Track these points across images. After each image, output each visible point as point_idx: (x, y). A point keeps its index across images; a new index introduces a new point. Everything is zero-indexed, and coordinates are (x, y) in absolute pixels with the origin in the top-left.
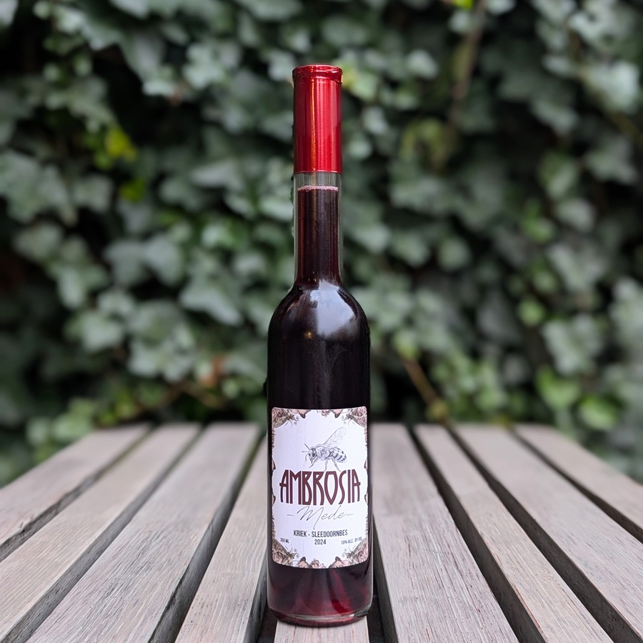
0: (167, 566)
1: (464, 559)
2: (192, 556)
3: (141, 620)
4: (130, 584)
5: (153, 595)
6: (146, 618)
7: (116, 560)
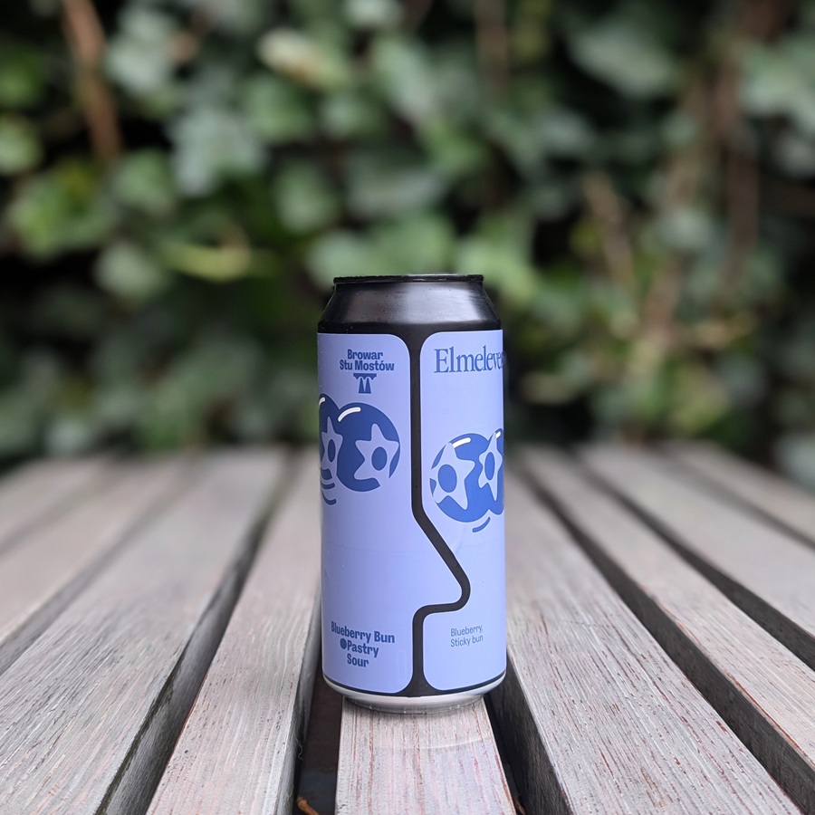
0: (145, 655)
1: (635, 636)
2: (186, 639)
3: (99, 746)
4: (81, 688)
5: (120, 706)
6: (104, 747)
7: (58, 649)
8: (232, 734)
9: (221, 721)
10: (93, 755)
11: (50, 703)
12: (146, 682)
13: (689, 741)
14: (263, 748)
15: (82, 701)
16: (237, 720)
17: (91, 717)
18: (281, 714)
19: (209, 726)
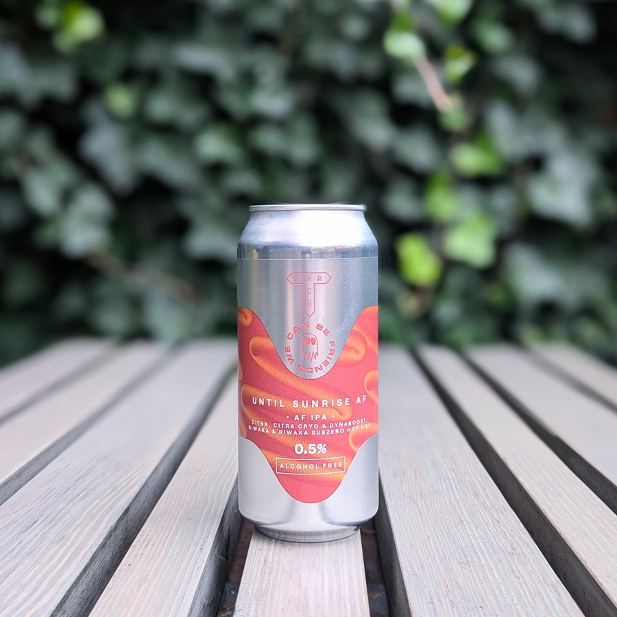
0: (110, 493)
2: (144, 481)
3: (63, 562)
4: (59, 516)
6: (70, 560)
7: (47, 487)
8: (166, 553)
9: (159, 543)
13: (513, 570)
14: (187, 565)
16: (171, 543)
18: (205, 540)
19: (149, 546)
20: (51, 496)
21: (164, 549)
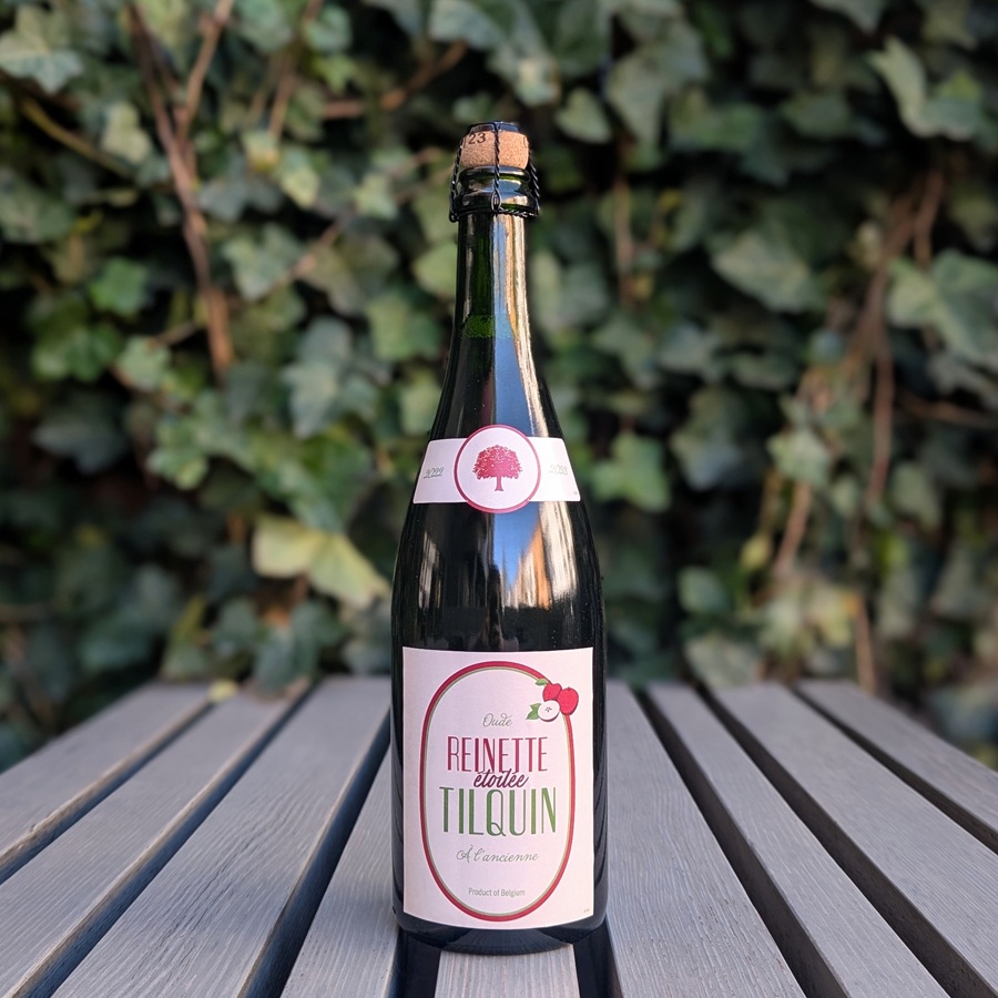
8: (342, 962)
9: (332, 949)
10: (221, 975)
11: (178, 930)
12: (263, 914)
13: (748, 977)
14: (369, 974)
15: (208, 930)
16: (346, 949)
17: (216, 944)
18: (386, 945)
19: (321, 954)
20: (189, 894)
21: (339, 957)
